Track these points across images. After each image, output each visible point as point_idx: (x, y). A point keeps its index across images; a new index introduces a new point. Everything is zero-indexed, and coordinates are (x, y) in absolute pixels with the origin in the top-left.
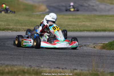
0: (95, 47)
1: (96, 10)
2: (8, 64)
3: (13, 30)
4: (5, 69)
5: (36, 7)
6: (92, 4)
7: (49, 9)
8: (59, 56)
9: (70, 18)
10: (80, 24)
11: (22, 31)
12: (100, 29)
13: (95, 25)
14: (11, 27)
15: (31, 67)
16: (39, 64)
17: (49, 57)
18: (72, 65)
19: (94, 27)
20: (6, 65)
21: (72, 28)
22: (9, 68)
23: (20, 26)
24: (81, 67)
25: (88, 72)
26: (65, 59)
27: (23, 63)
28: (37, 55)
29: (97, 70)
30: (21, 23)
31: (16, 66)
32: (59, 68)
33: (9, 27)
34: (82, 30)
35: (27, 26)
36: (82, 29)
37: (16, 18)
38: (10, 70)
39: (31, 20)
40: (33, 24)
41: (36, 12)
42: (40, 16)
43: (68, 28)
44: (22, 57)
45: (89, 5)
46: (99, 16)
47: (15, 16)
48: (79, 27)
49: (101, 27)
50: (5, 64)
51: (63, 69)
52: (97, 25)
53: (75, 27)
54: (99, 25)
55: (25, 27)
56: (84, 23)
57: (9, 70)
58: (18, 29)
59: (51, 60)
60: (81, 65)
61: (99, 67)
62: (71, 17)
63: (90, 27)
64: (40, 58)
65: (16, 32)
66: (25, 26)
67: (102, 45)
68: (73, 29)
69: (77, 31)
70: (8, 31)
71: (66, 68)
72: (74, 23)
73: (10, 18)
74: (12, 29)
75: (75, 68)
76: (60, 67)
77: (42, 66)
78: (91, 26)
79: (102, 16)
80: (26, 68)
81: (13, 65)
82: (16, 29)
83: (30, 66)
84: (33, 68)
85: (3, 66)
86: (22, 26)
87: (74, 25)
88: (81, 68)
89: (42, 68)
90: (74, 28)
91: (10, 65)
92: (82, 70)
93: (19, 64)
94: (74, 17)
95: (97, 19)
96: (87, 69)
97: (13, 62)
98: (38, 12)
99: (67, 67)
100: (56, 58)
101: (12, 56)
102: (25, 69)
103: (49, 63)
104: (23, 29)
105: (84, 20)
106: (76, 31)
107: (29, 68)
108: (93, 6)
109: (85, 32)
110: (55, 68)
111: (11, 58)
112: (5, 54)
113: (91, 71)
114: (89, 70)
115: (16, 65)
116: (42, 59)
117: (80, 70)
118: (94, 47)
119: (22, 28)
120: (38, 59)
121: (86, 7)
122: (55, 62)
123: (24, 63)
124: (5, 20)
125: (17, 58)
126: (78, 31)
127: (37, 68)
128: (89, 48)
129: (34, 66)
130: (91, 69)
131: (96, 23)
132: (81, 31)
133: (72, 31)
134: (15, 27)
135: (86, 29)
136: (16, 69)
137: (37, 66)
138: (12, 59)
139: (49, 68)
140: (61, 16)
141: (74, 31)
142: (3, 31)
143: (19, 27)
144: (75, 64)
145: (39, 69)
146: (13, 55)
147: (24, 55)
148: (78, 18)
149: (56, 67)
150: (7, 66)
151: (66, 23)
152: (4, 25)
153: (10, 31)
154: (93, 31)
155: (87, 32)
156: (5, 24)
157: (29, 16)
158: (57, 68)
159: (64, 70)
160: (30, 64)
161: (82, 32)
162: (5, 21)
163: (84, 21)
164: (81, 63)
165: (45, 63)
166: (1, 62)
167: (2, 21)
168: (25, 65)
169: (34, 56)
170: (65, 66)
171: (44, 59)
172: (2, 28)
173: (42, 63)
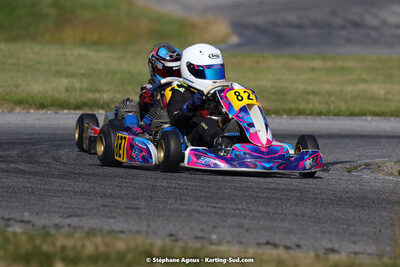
2: (94, 226)
4: (83, 246)
5: (193, 26)
6: (392, 20)
7: (241, 35)
8: (274, 202)
9: (313, 69)
10: (349, 89)
14: (105, 97)
15: (173, 238)
16: (202, 230)
17: (240, 206)
18: (319, 235)
20: (88, 233)
21: (321, 103)
22: (98, 240)
24: (354, 242)
25: (377, 262)
26: (296, 215)
27: (149, 226)
28: (197, 199)
31: (121, 235)
32: (275, 245)
33: (97, 96)
34: (357, 110)
36: (357, 107)
37: (125, 66)
38: (102, 248)
43: (308, 103)
44: (143, 203)
45: (384, 23)
47: (120, 59)
48: (346, 101)
50: (82, 227)
51: (287, 248)
53: (333, 99)
56: (363, 86)
57: (97, 248)
59: (245, 217)
60: (351, 234)
62: (317, 64)
63: (385, 100)
64: (208, 209)
68: (324, 108)
69: (338, 114)
71: (299, 246)
72: (327, 87)
73: (102, 66)
74: (108, 105)
75: (330, 246)
76: (278, 242)
77: (214, 237)
78: (390, 97)
80: (159, 243)
81: (111, 232)
83: (171, 235)
84: (180, 244)
85: (78, 234)
87: (330, 94)
88: (353, 246)
89: (212, 243)
90: (327, 104)
91: (101, 231)
92: (356, 254)
93: (134, 228)
94: (329, 64)
96: (372, 249)
97: (111, 220)
99: (302, 242)
100: (264, 209)
101: (108, 201)
102: (152, 245)
103: (241, 226)
105: (364, 76)
106: (335, 115)
107: (168, 241)
108: (398, 26)
109: (369, 118)
110: (259, 244)
111: (105, 206)
112: (82, 193)
113: (391, 258)
114: (380, 256)
115: (122, 232)
116: (216, 213)
117: (350, 253)
120: (199, 212)
121: (374, 28)
122: (261, 223)
123: (152, 224)
124: (82, 71)
125: (126, 207)
126: (344, 115)
127: (198, 244)
128: (381, 176)
129: (185, 237)
130: (388, 249)
132: (352, 114)
133: (320, 114)
135: (373, 108)
136: (120, 245)
137: (197, 238)
138: (107, 209)
139: (240, 243)
140: (282, 61)
141: (328, 114)
142: (78, 111)
144: (330, 232)
145: (203, 246)
146: (111, 194)
148: (343, 70)
149: (264, 241)
150: (91, 233)
151: (301, 87)
152: (81, 90)
153: (101, 111)
154: (397, 116)
155: (377, 118)
156: (85, 86)
158: (267, 243)
159: (291, 252)
160: (170, 228)
161: (356, 118)
162: (83, 75)
163: (364, 81)
164: (352, 229)
165: (223, 228)
166: (68, 221)
167: (73, 75)
168: (154, 233)
169: (186, 200)
170: (294, 240)
171: (220, 211)
172: (72, 100)
173: (214, 227)
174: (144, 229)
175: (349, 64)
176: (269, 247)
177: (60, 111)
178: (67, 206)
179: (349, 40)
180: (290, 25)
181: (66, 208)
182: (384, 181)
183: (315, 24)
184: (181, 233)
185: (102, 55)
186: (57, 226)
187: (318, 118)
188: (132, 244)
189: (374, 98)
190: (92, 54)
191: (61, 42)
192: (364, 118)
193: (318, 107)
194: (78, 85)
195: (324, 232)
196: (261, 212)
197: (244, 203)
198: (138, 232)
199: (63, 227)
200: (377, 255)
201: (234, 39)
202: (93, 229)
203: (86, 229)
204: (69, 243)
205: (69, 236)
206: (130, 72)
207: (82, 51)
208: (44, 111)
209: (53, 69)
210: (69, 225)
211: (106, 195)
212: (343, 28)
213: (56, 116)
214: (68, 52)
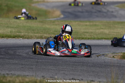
0: (115, 56)
1: (115, 17)
2: (19, 74)
3: (25, 37)
4: (16, 80)
5: (49, 12)
6: (111, 10)
7: (64, 15)
8: (74, 66)
9: (86, 25)
10: (97, 31)
11: (34, 38)
13: (115, 33)
14: (22, 34)
16: (52, 75)
17: (64, 68)
18: (88, 76)
19: (113, 35)
21: (89, 35)
22: (20, 78)
23: (32, 33)
24: (99, 78)
26: (81, 70)
28: (51, 65)
29: (116, 82)
30: (33, 30)
31: (27, 77)
33: (20, 34)
34: (100, 38)
35: (40, 33)
36: (100, 36)
37: (28, 25)
38: (21, 81)
39: (44, 26)
40: (46, 31)
41: (49, 18)
42: (54, 22)
43: (85, 35)
44: (34, 67)
45: (108, 11)
46: (119, 23)
47: (27, 22)
48: (97, 35)
50: (15, 74)
52: (116, 33)
53: (92, 34)
54: (118, 33)
55: (37, 35)
56: (102, 30)
57: (20, 81)
58: (30, 36)
59: (66, 71)
60: (98, 76)
61: (119, 79)
62: (88, 23)
63: (109, 34)
64: (54, 68)
65: (28, 40)
66: (37, 33)
67: (122, 54)
68: (90, 37)
69: (94, 39)
70: (19, 39)
71: (82, 80)
72: (91, 31)
73: (21, 25)
74: (23, 37)
75: (92, 79)
76: (76, 78)
77: (56, 77)
78: (110, 33)
79: (122, 23)
80: (39, 79)
81: (24, 76)
82: (28, 36)
83: (43, 76)
84: (46, 79)
85: (14, 77)
86: (34, 33)
87: (92, 33)
88: (99, 79)
89: (56, 79)
90: (91, 36)
91: (21, 75)
92: (100, 82)
93: (31, 75)
94: (91, 24)
95: (116, 26)
96: (105, 80)
97: (24, 72)
98: (52, 18)
99: (83, 78)
100: (71, 68)
101: (23, 66)
102: (37, 79)
103: (64, 73)
104: (36, 36)
105: (102, 27)
106: (93, 39)
107: (42, 79)
108: (112, 12)
109: (104, 40)
111: (22, 68)
114: (107, 82)
115: (28, 76)
116: (56, 70)
117: (98, 82)
118: (113, 57)
119: (34, 36)
120: (51, 69)
121: (105, 13)
122: (71, 72)
123: (37, 73)
124: (15, 26)
125: (29, 68)
126: (96, 39)
127: (51, 79)
130: (110, 80)
131: (115, 31)
132: (98, 39)
133: (89, 39)
134: (27, 34)
135: (105, 37)
136: (27, 80)
137: (51, 77)
140: (77, 23)
141: (91, 39)
142: (14, 39)
144: (92, 75)
146: (24, 64)
147: (36, 65)
148: (95, 25)
149: (71, 78)
150: (18, 76)
151: (82, 31)
152: (15, 32)
153: (21, 38)
155: (106, 40)
156: (16, 31)
157: (42, 22)
160: (42, 74)
161: (100, 40)
162: (15, 27)
164: (99, 74)
165: (59, 74)
166: (11, 72)
167: (12, 27)
168: (38, 76)
169: (47, 66)
170: (81, 78)
171: (58, 69)
172: (12, 35)
173: (56, 74)
174: (34, 74)
175: (97, 24)
177: (8, 39)
179: (97, 16)
180: (79, 12)
181: (10, 68)
182: (108, 59)
183: (87, 11)
184: (46, 76)
186: (7, 74)
187: (88, 40)
188: (31, 80)
189: (105, 34)
190: (18, 21)
191: (8, 17)
192: (102, 40)
193: (88, 37)
194: (14, 31)
195: (90, 75)
196: (71, 69)
197: (65, 66)
198: (33, 76)
199: (9, 74)
201: (62, 16)
203: (17, 75)
204: (11, 79)
205: (11, 77)
206: (30, 26)
207: (15, 20)
208: (3, 39)
209: (6, 25)
210: (11, 74)
211: (23, 64)
212: (95, 12)
213: (7, 40)
214: (11, 21)
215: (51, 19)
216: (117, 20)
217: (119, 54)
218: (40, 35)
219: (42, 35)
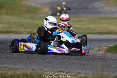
0: (100, 50)
1: (100, 13)
2: (10, 67)
3: (16, 32)
4: (7, 73)
5: (39, 9)
6: (96, 6)
8: (63, 59)
9: (73, 21)
10: (84, 26)
11: (25, 33)
12: (104, 31)
13: (100, 28)
14: (14, 30)
15: (34, 70)
16: (42, 68)
17: (53, 61)
18: (76, 69)
19: (99, 30)
20: (9, 69)
22: (12, 71)
23: (23, 28)
24: (86, 71)
25: (93, 76)
26: (69, 63)
27: (26, 67)
28: (40, 59)
29: (102, 73)
30: (24, 26)
31: (19, 70)
32: (63, 72)
33: (11, 29)
35: (30, 29)
36: (86, 32)
37: (19, 21)
38: (13, 74)
39: (34, 22)
44: (25, 60)
45: (94, 7)
46: (104, 18)
47: (17, 18)
48: (83, 30)
49: (106, 30)
50: (7, 67)
51: (66, 72)
52: (102, 28)
53: (79, 29)
54: (104, 28)
55: (27, 30)
56: (88, 26)
57: (11, 73)
58: (21, 32)
59: (54, 64)
60: (85, 68)
61: (104, 71)
62: (75, 19)
63: (94, 29)
64: (44, 62)
65: (19, 35)
66: (27, 28)
67: (107, 48)
70: (11, 34)
71: (70, 72)
72: (78, 26)
73: (12, 21)
74: (14, 32)
75: (79, 72)
76: (64, 71)
77: (45, 70)
78: (96, 28)
79: (107, 18)
80: (29, 71)
81: (15, 69)
82: (19, 32)
83: (33, 69)
84: (36, 72)
85: (5, 70)
86: (25, 28)
87: (79, 28)
88: (85, 72)
89: (45, 72)
90: (78, 31)
91: (13, 68)
92: (86, 74)
93: (22, 68)
94: (78, 19)
95: (101, 21)
96: (91, 73)
97: (15, 65)
99: (71, 71)
100: (60, 61)
101: (15, 60)
102: (27, 72)
103: (53, 66)
104: (26, 31)
105: (88, 23)
107: (32, 71)
108: (98, 8)
109: (90, 35)
110: (58, 72)
112: (7, 58)
113: (96, 75)
115: (19, 69)
117: (85, 74)
118: (99, 50)
119: (25, 31)
120: (41, 63)
121: (91, 9)
122: (59, 65)
123: (27, 66)
124: (7, 22)
125: (20, 61)
127: (41, 72)
128: (93, 51)
129: (37, 70)
130: (95, 72)
131: (100, 26)
134: (18, 29)
135: (91, 32)
136: (18, 73)
137: (40, 70)
138: (14, 62)
139: (53, 71)
142: (5, 34)
143: (21, 30)
144: (79, 68)
145: (42, 72)
147: (27, 58)
148: (82, 21)
150: (10, 69)
152: (6, 28)
153: (12, 34)
154: (98, 34)
155: (92, 35)
156: (8, 27)
157: (32, 18)
158: (61, 71)
160: (33, 67)
163: (88, 24)
164: (85, 67)
165: (48, 67)
166: (3, 66)
167: (4, 23)
168: (28, 69)
169: (37, 59)
170: (69, 70)
171: (47, 62)
172: (4, 31)
173: (46, 67)
174: (25, 67)
175: (84, 19)
176: (61, 72)
177: (1, 34)
178: (3, 61)
179: (84, 12)
182: (94, 53)
183: (74, 8)
184: (36, 69)
185: (13, 17)
188: (21, 72)
189: (91, 29)
190: (9, 17)
194: (5, 26)
197: (54, 60)
199: (1, 67)
200: (92, 74)
201: (50, 12)
202: (10, 68)
203: (8, 68)
204: (3, 72)
206: (21, 22)
207: (7, 16)
210: (3, 67)
211: (14, 58)
212: (82, 9)
214: (3, 17)
215: (40, 15)
216: (102, 16)
217: (104, 47)
218: (30, 30)
219: (32, 30)
